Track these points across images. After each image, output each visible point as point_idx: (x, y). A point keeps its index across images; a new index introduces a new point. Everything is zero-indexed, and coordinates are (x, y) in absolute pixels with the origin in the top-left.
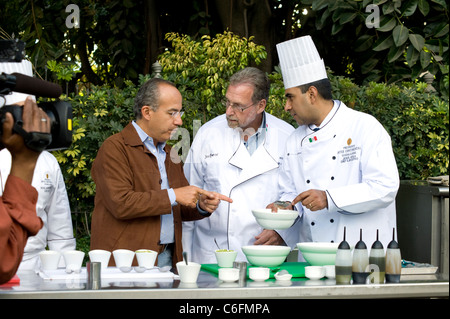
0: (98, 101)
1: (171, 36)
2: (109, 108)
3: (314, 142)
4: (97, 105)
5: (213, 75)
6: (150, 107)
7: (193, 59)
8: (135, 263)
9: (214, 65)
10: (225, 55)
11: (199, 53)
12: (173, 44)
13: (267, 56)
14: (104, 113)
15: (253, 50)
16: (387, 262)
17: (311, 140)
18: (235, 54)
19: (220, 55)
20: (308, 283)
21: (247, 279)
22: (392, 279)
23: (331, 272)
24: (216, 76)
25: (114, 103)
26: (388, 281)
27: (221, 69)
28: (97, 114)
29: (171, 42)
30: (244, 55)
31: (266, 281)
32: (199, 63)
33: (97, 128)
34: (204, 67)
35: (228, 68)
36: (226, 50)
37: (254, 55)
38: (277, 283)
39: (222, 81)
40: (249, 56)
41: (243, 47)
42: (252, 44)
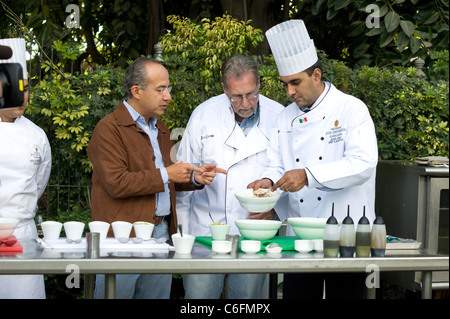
0: (101, 80)
1: (172, 19)
2: (112, 87)
3: (304, 123)
4: (100, 83)
5: (212, 56)
6: (139, 87)
7: (193, 41)
8: (133, 234)
9: (213, 47)
10: (224, 37)
11: (198, 35)
12: (175, 26)
14: (107, 91)
15: (250, 33)
16: (373, 238)
17: (301, 121)
18: (233, 37)
19: (219, 37)
20: (297, 256)
21: (239, 251)
22: (377, 253)
23: (319, 246)
24: (215, 58)
25: (116, 82)
26: (373, 255)
27: (220, 51)
28: (100, 93)
29: (172, 24)
30: (242, 38)
31: (257, 253)
32: (198, 45)
33: (100, 105)
34: (203, 49)
35: (226, 50)
36: (225, 32)
37: (252, 38)
38: (267, 256)
39: (220, 62)
40: (247, 39)
41: (241, 30)
42: (249, 28)
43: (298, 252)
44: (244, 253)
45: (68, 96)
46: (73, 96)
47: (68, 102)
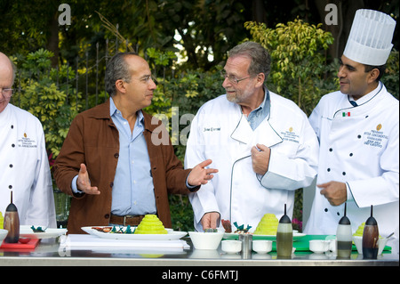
0: (190, 84)
1: (249, 25)
2: (200, 90)
4: (188, 87)
5: (284, 59)
6: (123, 80)
7: (268, 45)
9: (285, 51)
10: (296, 41)
11: (273, 40)
12: (251, 32)
13: (334, 42)
14: (195, 94)
15: (321, 36)
17: (344, 115)
18: (305, 40)
19: (291, 41)
24: (287, 61)
25: (204, 84)
27: (291, 54)
28: (188, 95)
29: (249, 30)
30: (313, 41)
32: (272, 48)
33: (187, 107)
34: (276, 52)
35: (298, 53)
36: (297, 36)
37: (322, 41)
39: (292, 65)
40: (318, 41)
41: (312, 33)
42: (320, 31)
43: (312, 252)
44: (256, 253)
45: (157, 99)
46: (162, 99)
47: (157, 104)
